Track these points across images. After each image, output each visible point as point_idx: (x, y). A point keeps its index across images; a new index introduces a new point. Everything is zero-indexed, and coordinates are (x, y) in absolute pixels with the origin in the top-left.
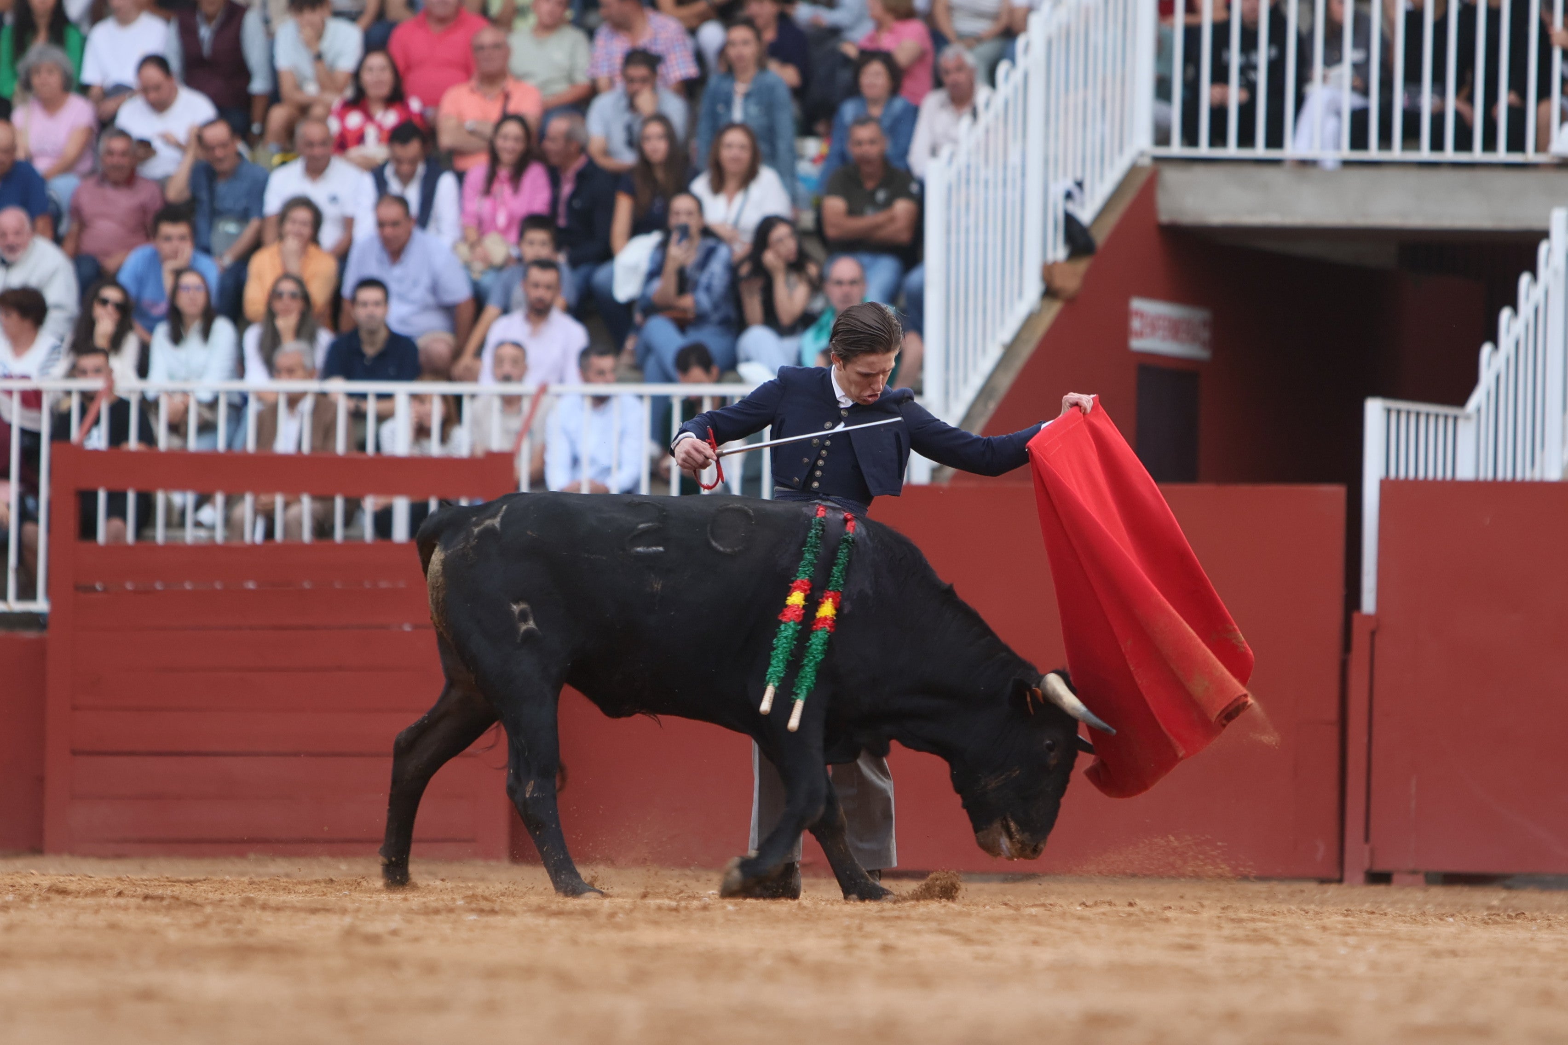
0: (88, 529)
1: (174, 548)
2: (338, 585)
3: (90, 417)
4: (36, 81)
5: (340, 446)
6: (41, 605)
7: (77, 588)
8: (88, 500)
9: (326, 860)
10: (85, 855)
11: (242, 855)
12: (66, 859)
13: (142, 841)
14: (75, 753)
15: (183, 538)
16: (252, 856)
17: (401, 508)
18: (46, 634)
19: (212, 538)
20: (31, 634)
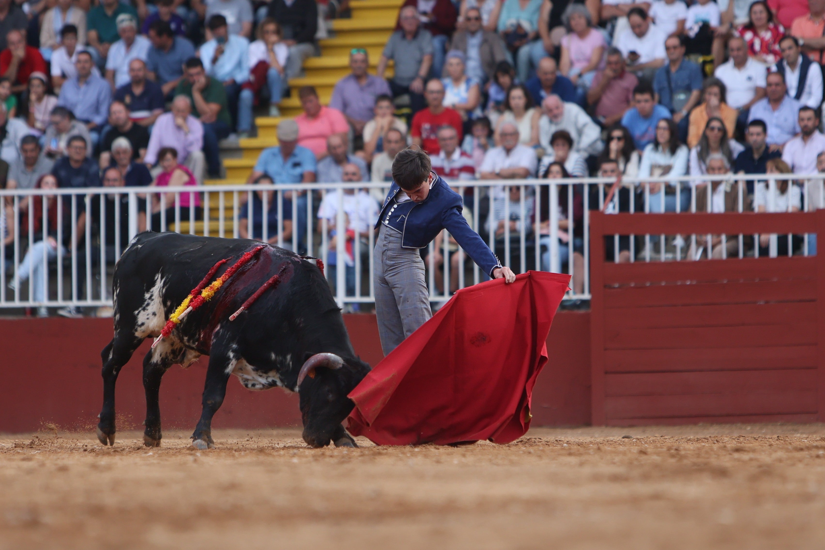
0: (610, 256)
1: (654, 264)
2: (742, 281)
3: (609, 198)
4: (573, 23)
5: (740, 208)
6: (587, 296)
7: (605, 286)
8: (609, 240)
9: (739, 425)
10: (614, 426)
11: (695, 424)
12: (603, 428)
13: (643, 418)
14: (606, 373)
15: (660, 259)
16: (701, 424)
17: (773, 239)
18: (590, 311)
19: (675, 258)
20: (582, 311)
